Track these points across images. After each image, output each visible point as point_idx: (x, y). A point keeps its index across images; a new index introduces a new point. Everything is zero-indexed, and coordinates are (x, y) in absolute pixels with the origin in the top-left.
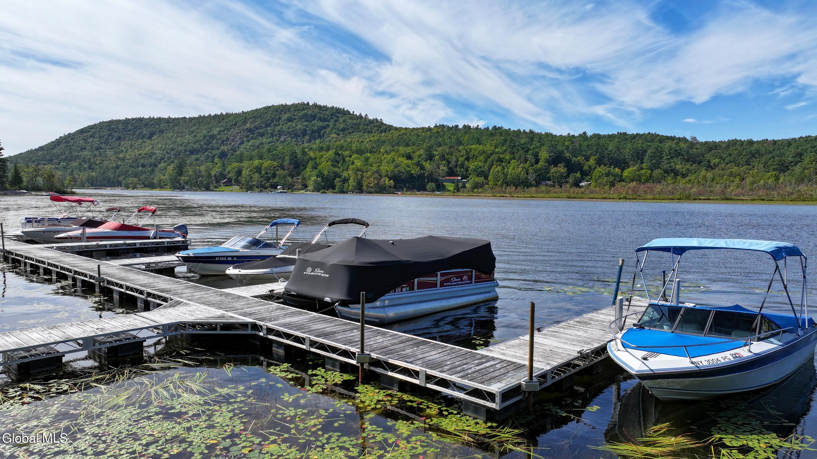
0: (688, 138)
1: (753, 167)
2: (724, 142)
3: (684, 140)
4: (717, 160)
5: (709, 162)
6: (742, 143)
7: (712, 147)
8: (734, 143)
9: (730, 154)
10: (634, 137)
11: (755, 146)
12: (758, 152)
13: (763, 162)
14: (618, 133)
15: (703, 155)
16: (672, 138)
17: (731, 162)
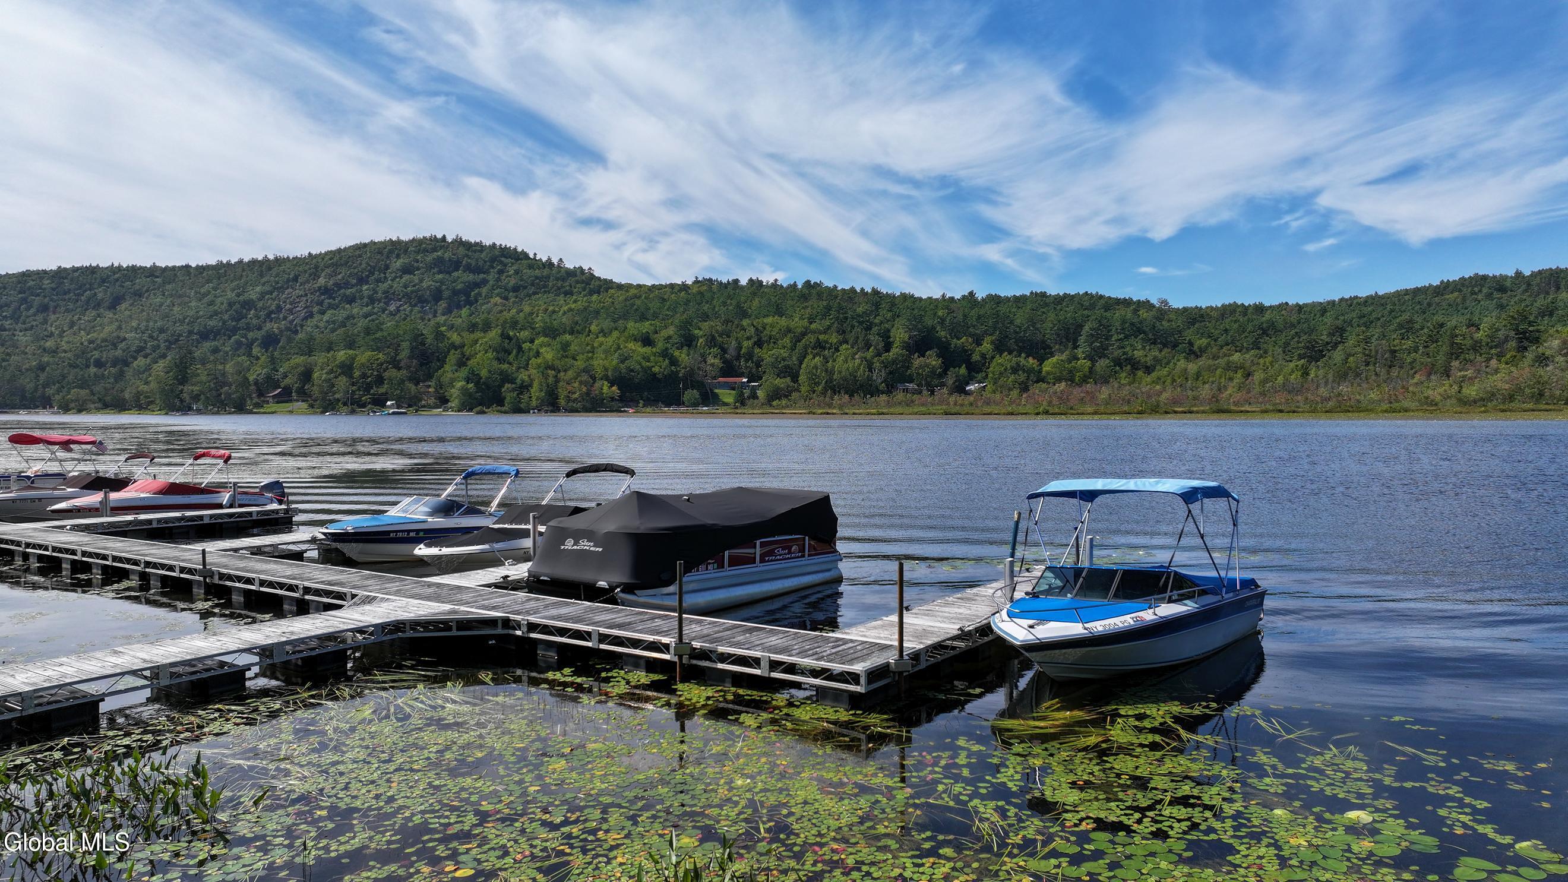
0: (1154, 301)
1: (1266, 352)
2: (1216, 309)
3: (1147, 305)
4: (1204, 341)
5: (1191, 344)
6: (1245, 309)
7: (1195, 317)
8: (1230, 311)
9: (1226, 331)
10: (1061, 300)
11: (1267, 316)
12: (1272, 324)
13: (1281, 343)
14: (1032, 293)
15: (1180, 332)
16: (1127, 302)
17: (1228, 344)
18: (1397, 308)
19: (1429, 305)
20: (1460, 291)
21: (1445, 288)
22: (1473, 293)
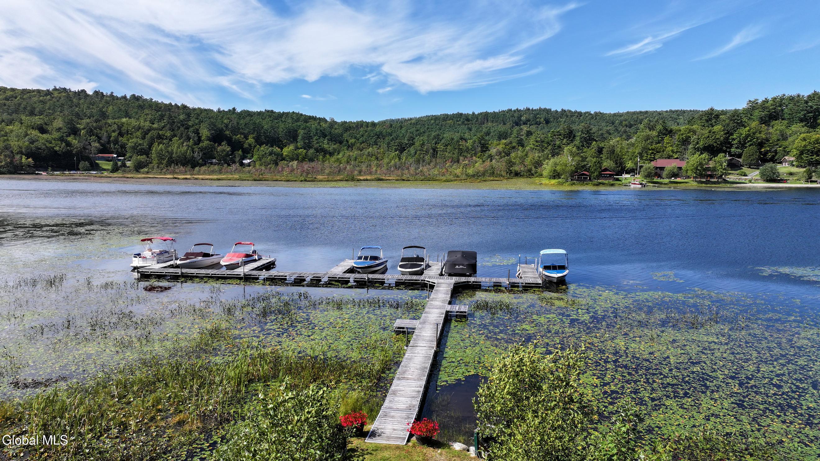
0: (328, 119)
1: (380, 147)
2: (354, 123)
3: (324, 120)
4: (353, 141)
5: (347, 141)
6: (367, 124)
7: (347, 127)
8: (360, 124)
9: (362, 135)
10: (281, 116)
11: (378, 129)
12: (381, 133)
13: (386, 142)
15: (342, 135)
16: (314, 118)
17: (363, 142)
18: (430, 127)
19: (442, 125)
20: (452, 119)
21: (446, 117)
22: (457, 121)
